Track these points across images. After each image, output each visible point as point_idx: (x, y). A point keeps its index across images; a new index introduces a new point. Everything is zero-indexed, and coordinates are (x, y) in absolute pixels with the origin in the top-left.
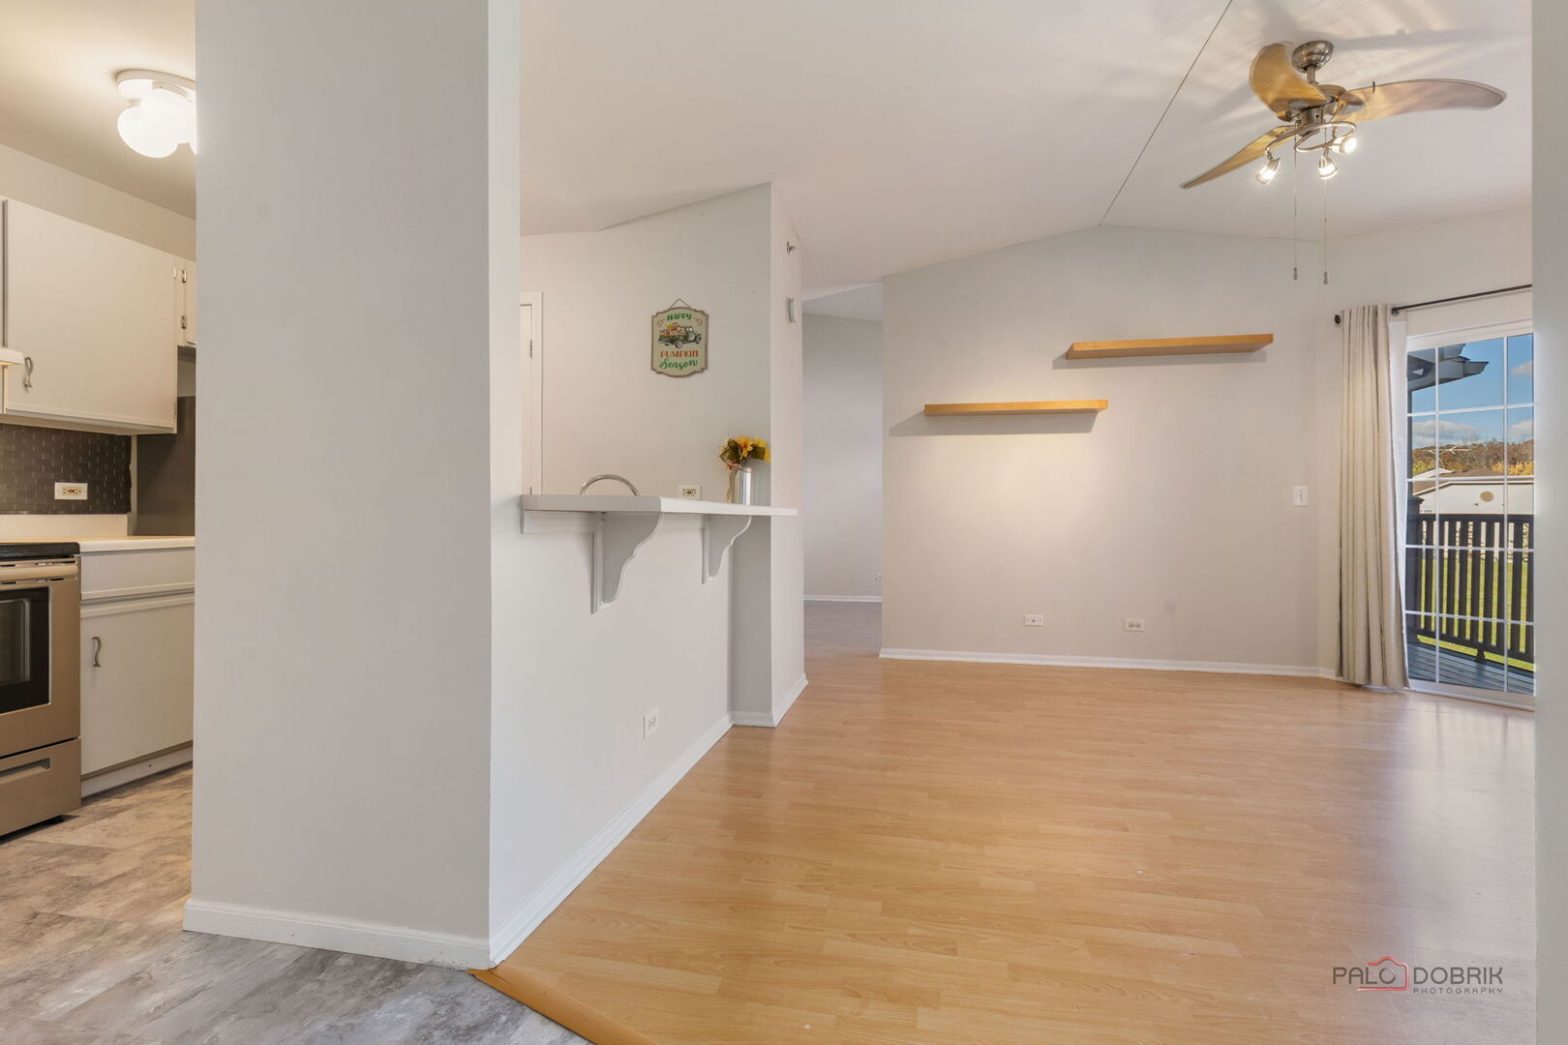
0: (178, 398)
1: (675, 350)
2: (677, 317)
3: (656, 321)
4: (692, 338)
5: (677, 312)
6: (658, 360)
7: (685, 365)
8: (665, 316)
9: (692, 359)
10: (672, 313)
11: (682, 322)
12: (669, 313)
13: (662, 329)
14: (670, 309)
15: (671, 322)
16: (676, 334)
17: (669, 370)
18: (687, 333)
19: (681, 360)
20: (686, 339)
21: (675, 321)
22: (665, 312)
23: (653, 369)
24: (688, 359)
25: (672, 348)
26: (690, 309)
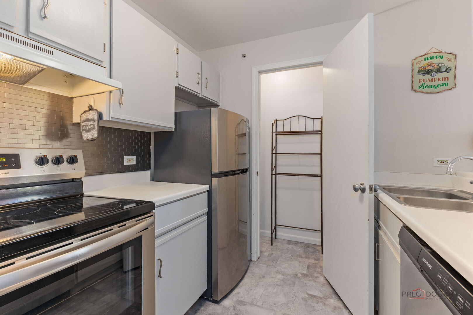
0: (175, 112)
1: (430, 78)
2: (432, 58)
3: (415, 62)
4: (444, 70)
5: (432, 55)
6: (417, 85)
7: (438, 86)
8: (423, 58)
9: (444, 82)
10: (428, 56)
11: (435, 61)
12: (426, 57)
13: (420, 66)
14: (426, 54)
15: (427, 62)
16: (431, 68)
17: (425, 90)
18: (440, 67)
19: (436, 83)
20: (439, 70)
21: (430, 60)
22: (422, 56)
23: (413, 89)
24: (441, 82)
25: (428, 76)
26: (441, 52)
